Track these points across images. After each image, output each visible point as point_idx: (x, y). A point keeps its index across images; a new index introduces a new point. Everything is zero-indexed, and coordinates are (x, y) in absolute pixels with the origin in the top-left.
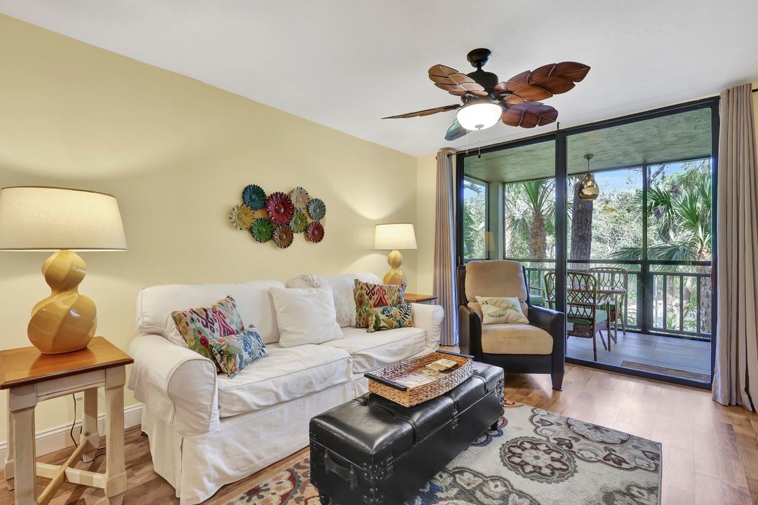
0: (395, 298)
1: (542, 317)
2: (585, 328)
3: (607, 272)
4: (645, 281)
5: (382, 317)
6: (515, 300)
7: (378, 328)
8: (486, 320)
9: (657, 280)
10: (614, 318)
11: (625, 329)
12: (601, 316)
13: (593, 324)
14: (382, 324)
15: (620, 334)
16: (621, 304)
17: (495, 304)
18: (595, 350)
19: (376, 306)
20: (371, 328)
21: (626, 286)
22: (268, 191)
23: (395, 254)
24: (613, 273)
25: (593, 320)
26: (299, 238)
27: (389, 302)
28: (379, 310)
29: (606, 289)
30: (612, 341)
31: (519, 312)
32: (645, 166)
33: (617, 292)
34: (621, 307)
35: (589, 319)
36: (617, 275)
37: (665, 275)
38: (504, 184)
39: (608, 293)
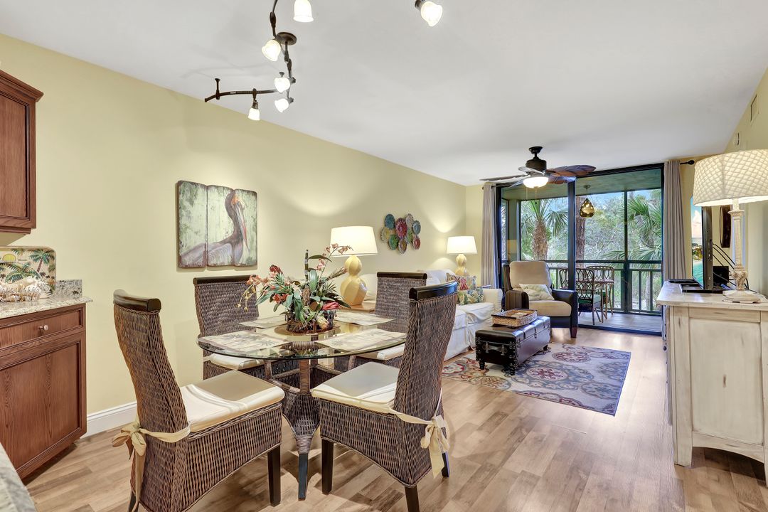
0: (472, 285)
1: (563, 296)
2: (587, 307)
3: (599, 269)
4: (626, 274)
5: (468, 296)
6: (544, 286)
7: (466, 303)
8: (530, 298)
9: (635, 274)
10: (605, 302)
11: (613, 311)
12: (597, 298)
13: (592, 303)
14: (469, 300)
15: (609, 315)
16: (610, 292)
17: (533, 288)
18: (594, 320)
19: (461, 289)
20: (462, 302)
21: (613, 278)
22: (396, 217)
23: (462, 257)
24: (604, 271)
25: (592, 300)
26: (409, 246)
27: (469, 287)
28: (466, 291)
29: (599, 280)
30: (604, 318)
31: (548, 293)
32: (626, 191)
33: (607, 283)
34: (610, 294)
35: (589, 299)
36: (607, 272)
37: (640, 271)
38: (520, 201)
39: (602, 283)
